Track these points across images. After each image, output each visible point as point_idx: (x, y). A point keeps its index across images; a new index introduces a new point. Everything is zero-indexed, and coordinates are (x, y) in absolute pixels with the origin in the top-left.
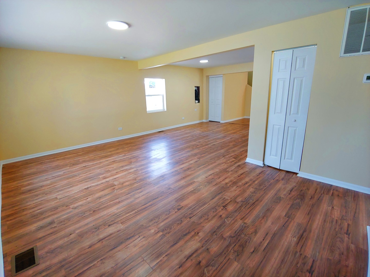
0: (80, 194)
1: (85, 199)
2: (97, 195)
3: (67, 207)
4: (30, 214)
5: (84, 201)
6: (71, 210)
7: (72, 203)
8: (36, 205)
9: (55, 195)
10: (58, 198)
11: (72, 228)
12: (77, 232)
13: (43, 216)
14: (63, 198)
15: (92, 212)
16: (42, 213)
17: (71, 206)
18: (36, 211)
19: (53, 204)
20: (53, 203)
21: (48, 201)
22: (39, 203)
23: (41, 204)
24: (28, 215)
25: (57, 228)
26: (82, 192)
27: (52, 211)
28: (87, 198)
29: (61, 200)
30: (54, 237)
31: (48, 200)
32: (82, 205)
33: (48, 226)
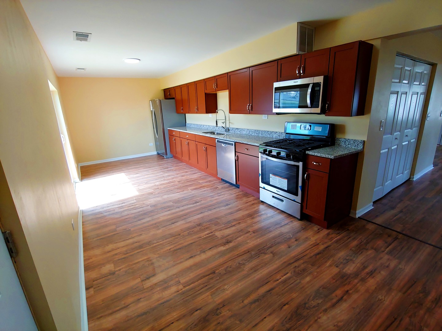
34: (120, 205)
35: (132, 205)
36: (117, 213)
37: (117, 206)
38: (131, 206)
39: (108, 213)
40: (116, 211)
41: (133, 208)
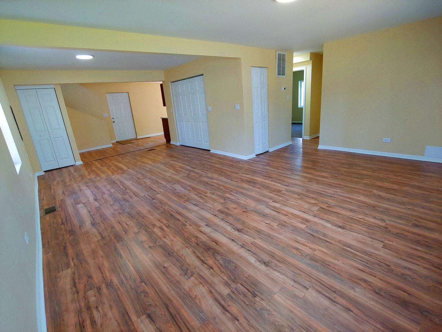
0: (357, 228)
1: (364, 220)
2: (348, 214)
3: (387, 226)
4: (431, 253)
5: (367, 219)
6: (387, 222)
7: (379, 227)
8: (416, 260)
9: (381, 253)
10: (383, 244)
11: (404, 211)
12: (404, 207)
13: (419, 238)
14: (378, 240)
15: (376, 208)
16: (418, 243)
17: (383, 224)
18: (423, 252)
19: (396, 243)
20: (394, 244)
21: (396, 251)
22: (410, 260)
23: (410, 255)
24: (435, 254)
25: (415, 218)
26: (352, 229)
27: (404, 235)
28: (360, 218)
29: (382, 240)
30: (423, 216)
31: (397, 253)
32: (375, 218)
33: (422, 226)
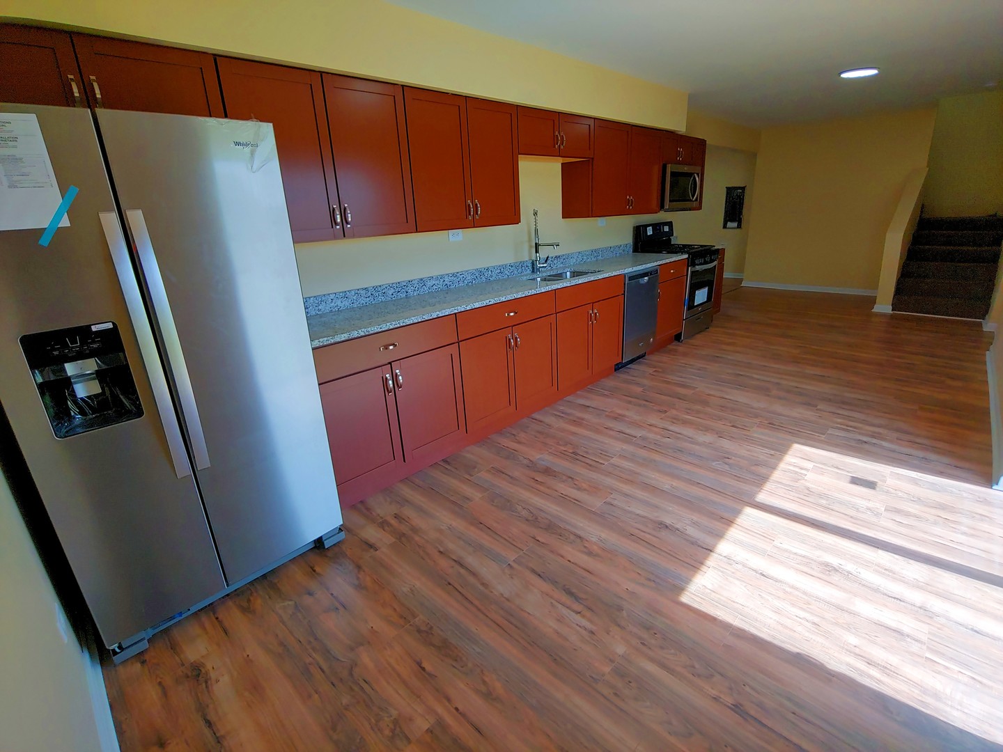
34: (874, 441)
35: (847, 426)
36: (898, 430)
37: (885, 444)
38: (851, 427)
39: (918, 440)
40: (896, 435)
41: (853, 421)
